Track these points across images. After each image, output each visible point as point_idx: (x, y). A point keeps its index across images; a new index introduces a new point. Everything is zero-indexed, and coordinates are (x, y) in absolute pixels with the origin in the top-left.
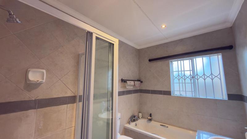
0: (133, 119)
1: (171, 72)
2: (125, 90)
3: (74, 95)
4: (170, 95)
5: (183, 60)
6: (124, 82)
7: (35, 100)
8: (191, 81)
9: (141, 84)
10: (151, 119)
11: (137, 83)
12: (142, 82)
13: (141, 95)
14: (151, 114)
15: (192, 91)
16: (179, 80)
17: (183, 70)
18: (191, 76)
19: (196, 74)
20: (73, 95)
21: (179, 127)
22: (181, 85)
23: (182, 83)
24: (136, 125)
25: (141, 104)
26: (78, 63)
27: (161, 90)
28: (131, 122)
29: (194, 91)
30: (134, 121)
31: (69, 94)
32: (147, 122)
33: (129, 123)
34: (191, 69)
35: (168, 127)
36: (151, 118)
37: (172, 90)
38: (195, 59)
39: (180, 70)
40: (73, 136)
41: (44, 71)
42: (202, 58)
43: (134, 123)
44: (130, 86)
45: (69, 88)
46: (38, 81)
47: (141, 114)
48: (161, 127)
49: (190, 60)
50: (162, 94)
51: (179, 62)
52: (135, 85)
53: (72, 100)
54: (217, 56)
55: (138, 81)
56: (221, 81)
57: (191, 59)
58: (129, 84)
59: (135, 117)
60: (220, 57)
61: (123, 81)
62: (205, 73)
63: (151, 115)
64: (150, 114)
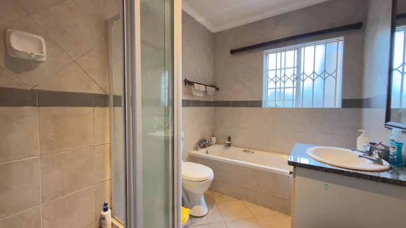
0: (203, 144)
1: (264, 72)
2: (191, 99)
3: (104, 93)
4: (261, 107)
5: (285, 51)
7: (32, 91)
8: (293, 84)
9: (216, 92)
10: (229, 144)
11: (211, 90)
12: (217, 89)
13: (215, 110)
14: (230, 137)
15: (293, 100)
16: (276, 83)
17: (283, 67)
18: (295, 77)
19: (302, 72)
20: (101, 92)
21: (270, 152)
25: (215, 123)
26: (106, 36)
27: (248, 100)
28: (200, 148)
29: (296, 99)
30: (205, 146)
31: (95, 90)
33: (197, 149)
34: (296, 66)
35: (253, 152)
36: (229, 142)
37: (264, 99)
38: (303, 49)
39: (278, 67)
40: (108, 157)
41: (42, 39)
42: (314, 47)
43: (205, 150)
44: (199, 92)
45: (94, 80)
46: (32, 54)
47: (215, 138)
48: (244, 153)
50: (248, 107)
51: (279, 54)
52: (206, 91)
53: (101, 100)
55: (211, 86)
56: (336, 81)
57: (297, 49)
58: (197, 89)
59: (205, 141)
60: (341, 44)
61: (187, 83)
62: (315, 71)
63: (229, 139)
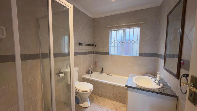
6: (81, 45)
22: (115, 47)
23: (116, 46)
24: (91, 76)
32: (100, 74)
49: (123, 30)
54: (137, 29)
64: (102, 68)
